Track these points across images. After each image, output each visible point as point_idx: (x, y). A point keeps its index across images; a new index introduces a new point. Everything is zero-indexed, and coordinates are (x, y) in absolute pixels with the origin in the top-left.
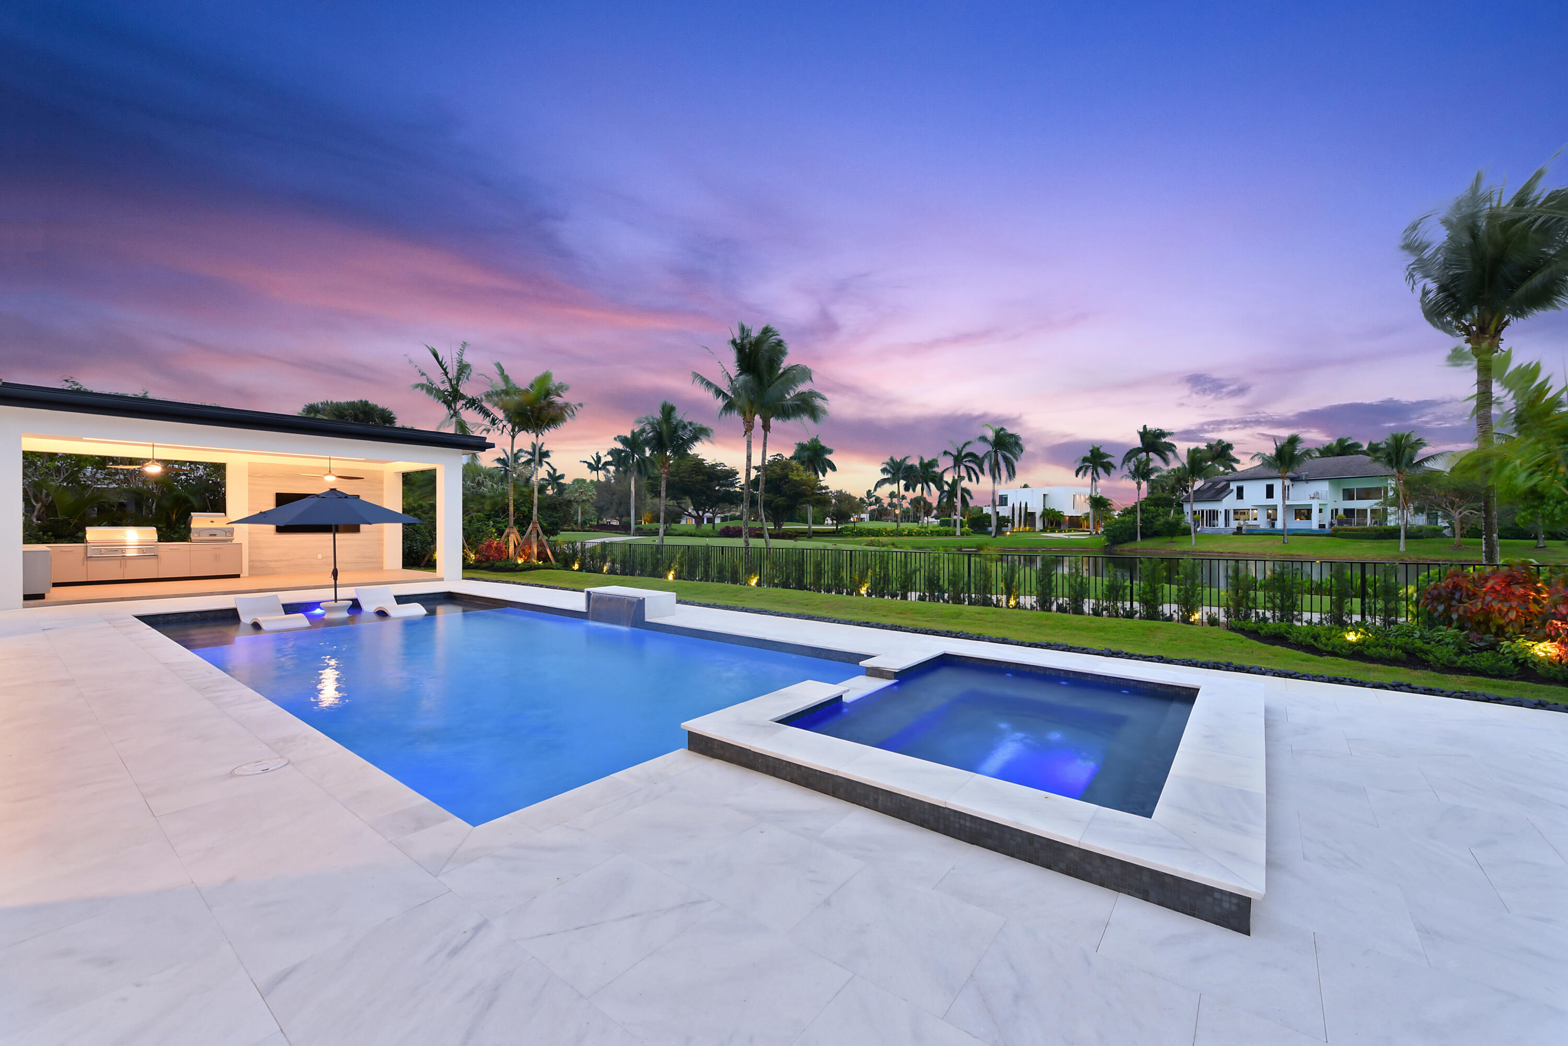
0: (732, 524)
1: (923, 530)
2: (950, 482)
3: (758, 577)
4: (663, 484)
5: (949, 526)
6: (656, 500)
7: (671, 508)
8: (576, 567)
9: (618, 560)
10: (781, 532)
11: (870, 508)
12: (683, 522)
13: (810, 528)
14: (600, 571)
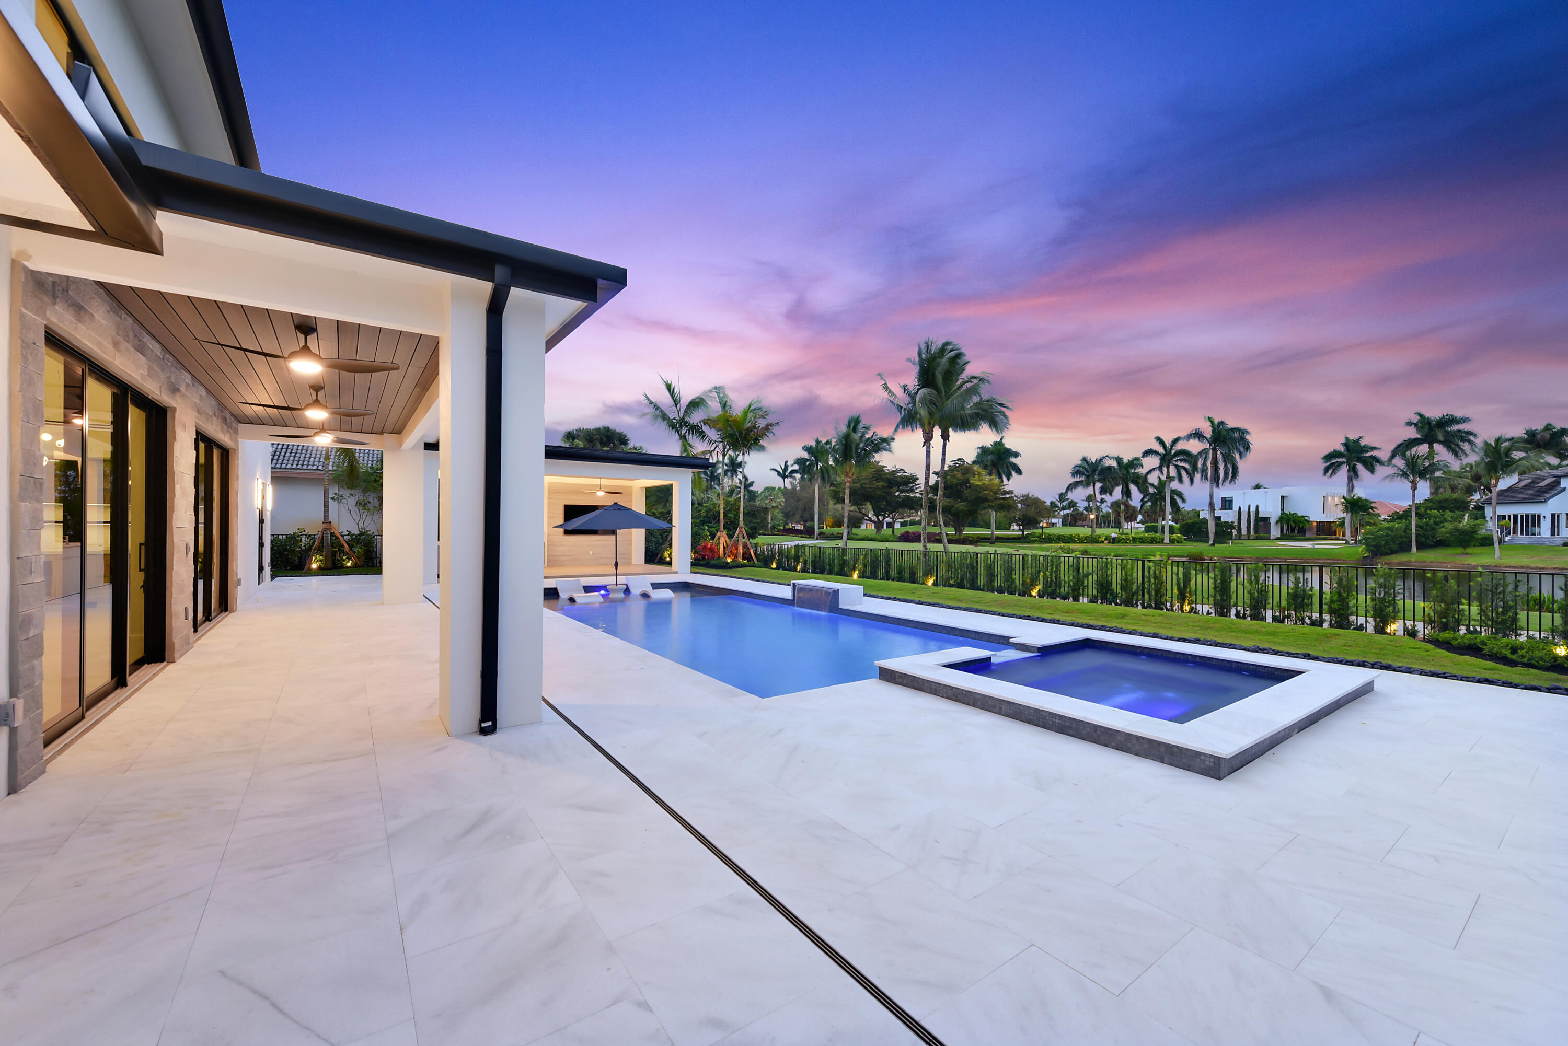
0: (911, 529)
1: (1123, 536)
2: (1156, 483)
3: (935, 578)
4: (847, 492)
5: (1156, 532)
6: (839, 506)
7: (852, 514)
8: (774, 566)
9: (810, 561)
10: (962, 537)
11: (1062, 513)
12: (863, 527)
13: (992, 533)
14: (795, 570)
